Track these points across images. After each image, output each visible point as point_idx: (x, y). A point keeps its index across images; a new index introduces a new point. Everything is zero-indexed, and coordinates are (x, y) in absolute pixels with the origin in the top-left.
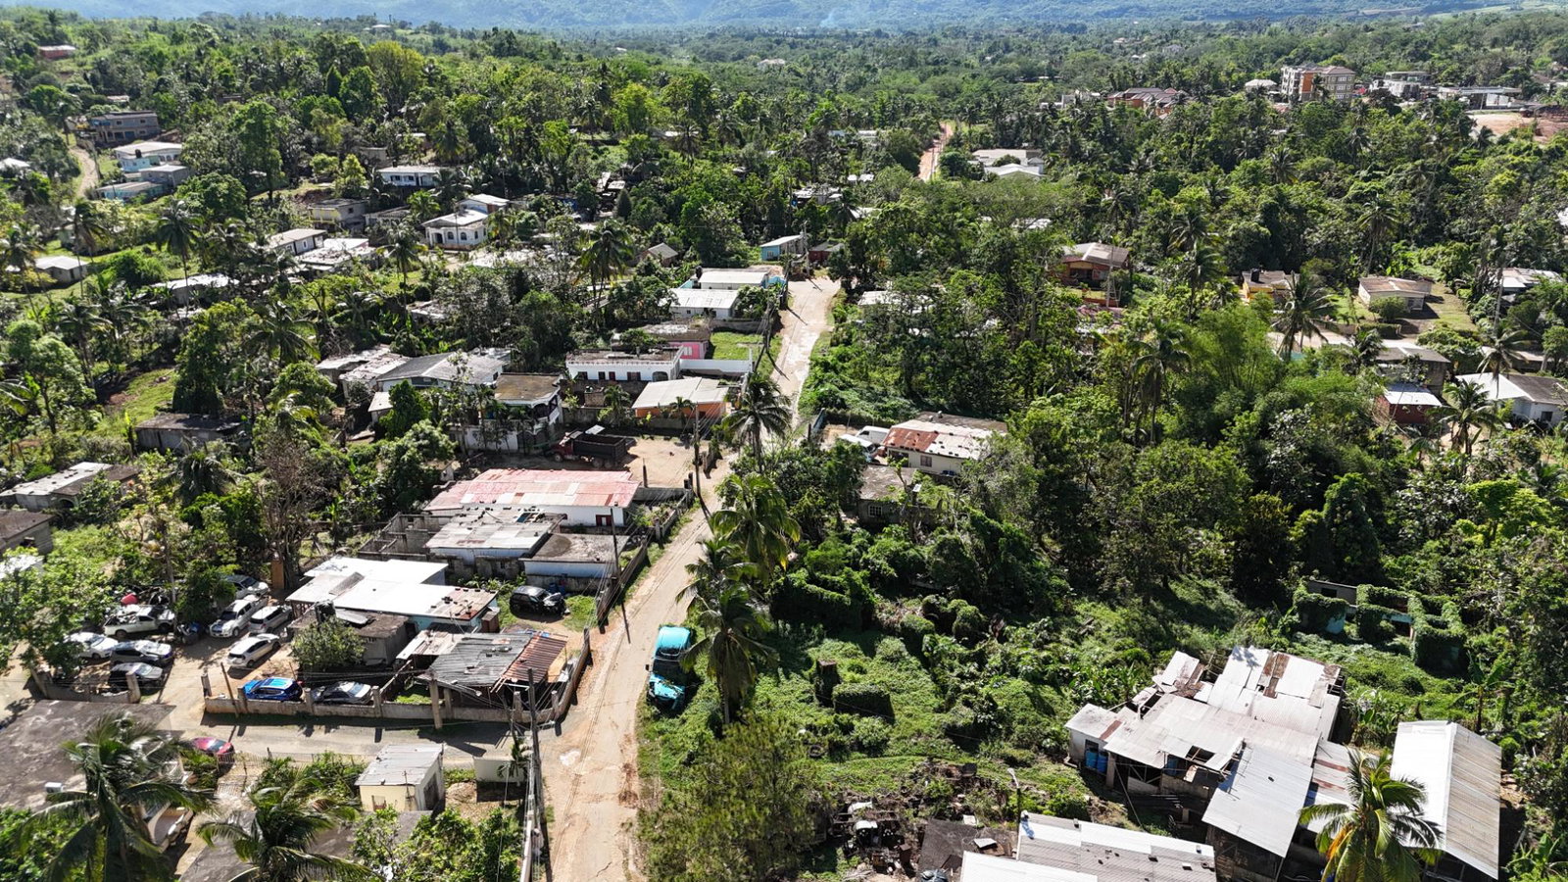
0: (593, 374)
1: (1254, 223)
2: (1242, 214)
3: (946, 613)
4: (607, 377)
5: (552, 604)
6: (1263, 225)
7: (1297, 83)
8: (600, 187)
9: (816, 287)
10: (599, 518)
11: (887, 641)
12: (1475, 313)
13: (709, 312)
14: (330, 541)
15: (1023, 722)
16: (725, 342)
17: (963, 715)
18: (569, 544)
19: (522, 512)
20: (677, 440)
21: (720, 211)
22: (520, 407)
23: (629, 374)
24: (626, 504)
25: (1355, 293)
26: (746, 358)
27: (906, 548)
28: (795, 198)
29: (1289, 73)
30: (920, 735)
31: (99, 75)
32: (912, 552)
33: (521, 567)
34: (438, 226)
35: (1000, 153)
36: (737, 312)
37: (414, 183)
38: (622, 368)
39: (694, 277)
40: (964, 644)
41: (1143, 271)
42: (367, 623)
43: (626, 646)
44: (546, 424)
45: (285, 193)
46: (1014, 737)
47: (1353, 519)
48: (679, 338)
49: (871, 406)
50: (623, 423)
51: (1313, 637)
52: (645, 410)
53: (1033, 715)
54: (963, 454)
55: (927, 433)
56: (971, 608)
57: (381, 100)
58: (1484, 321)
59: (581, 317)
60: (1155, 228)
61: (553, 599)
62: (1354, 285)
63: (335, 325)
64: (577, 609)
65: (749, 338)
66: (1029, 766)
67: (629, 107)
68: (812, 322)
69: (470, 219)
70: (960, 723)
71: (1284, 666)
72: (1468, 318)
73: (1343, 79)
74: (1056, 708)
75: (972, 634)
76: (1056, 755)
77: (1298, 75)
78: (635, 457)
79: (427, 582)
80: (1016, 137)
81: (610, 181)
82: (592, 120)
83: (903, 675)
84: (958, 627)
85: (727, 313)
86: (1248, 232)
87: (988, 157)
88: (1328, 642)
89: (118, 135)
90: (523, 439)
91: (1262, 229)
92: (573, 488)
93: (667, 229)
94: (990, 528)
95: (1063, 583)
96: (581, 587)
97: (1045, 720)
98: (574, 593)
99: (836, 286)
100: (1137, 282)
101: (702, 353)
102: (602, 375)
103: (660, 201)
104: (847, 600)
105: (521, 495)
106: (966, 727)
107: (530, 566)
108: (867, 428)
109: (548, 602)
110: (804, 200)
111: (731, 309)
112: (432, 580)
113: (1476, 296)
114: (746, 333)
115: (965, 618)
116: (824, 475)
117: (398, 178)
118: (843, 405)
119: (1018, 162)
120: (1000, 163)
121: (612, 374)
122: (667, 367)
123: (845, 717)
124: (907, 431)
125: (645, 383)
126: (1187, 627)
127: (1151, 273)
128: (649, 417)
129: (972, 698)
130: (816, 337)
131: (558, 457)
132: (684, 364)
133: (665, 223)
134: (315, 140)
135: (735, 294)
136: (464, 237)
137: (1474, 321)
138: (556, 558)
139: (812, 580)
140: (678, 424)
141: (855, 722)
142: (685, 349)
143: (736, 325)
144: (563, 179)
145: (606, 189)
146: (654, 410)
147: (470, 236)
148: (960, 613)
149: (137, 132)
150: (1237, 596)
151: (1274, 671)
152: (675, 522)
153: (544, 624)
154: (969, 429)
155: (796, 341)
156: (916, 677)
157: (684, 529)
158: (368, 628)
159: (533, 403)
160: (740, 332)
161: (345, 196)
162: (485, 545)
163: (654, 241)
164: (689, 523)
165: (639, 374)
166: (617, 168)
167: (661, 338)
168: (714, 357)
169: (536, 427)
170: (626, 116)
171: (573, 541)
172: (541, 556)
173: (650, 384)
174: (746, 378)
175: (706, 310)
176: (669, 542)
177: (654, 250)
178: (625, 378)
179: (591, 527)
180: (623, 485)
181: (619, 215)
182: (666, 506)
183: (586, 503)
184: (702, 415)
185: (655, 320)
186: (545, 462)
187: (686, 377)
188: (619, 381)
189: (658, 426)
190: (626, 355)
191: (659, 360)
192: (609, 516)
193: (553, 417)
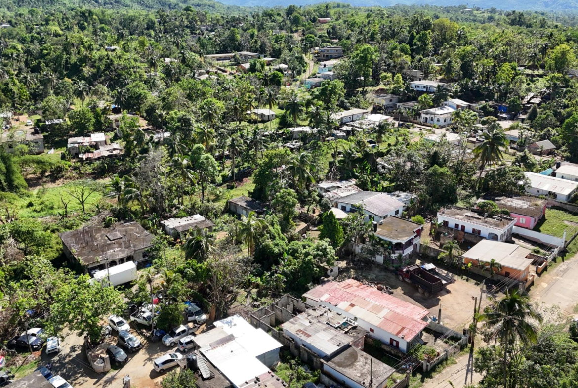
0: (452, 224)
4: (460, 228)
8: (525, 101)
10: (392, 340)
13: (553, 195)
14: (255, 296)
16: (555, 217)
18: (356, 360)
19: (345, 320)
20: (483, 286)
22: (386, 241)
23: (474, 230)
24: (409, 339)
26: (561, 236)
31: (332, 31)
33: (322, 365)
34: (427, 113)
36: (572, 198)
37: (425, 90)
38: (470, 226)
39: (555, 167)
42: (208, 379)
44: (400, 255)
45: (370, 89)
48: (519, 211)
50: (452, 265)
52: (469, 260)
57: (430, 47)
59: (470, 181)
63: (338, 164)
67: (556, 57)
69: (443, 112)
78: (448, 292)
79: (260, 358)
81: (533, 97)
82: (534, 63)
85: (565, 198)
89: (327, 56)
90: (387, 259)
92: (385, 313)
93: (554, 132)
101: (532, 225)
102: (457, 226)
103: (557, 114)
105: (352, 305)
107: (325, 367)
111: (569, 195)
114: (574, 214)
117: (419, 87)
121: (463, 227)
122: (499, 232)
125: (482, 238)
128: (471, 265)
132: (515, 230)
133: (554, 127)
134: (392, 64)
135: (575, 186)
136: (438, 120)
138: (341, 369)
142: (523, 220)
143: (568, 207)
144: (506, 94)
145: (528, 102)
146: (475, 263)
147: (442, 121)
149: (334, 56)
152: (443, 362)
157: (448, 369)
158: (207, 382)
159: (394, 241)
160: (570, 212)
161: (392, 93)
162: (309, 341)
163: (543, 138)
164: (453, 366)
165: (479, 231)
166: (540, 91)
167: (506, 210)
168: (541, 229)
169: (393, 255)
170: (553, 62)
171: (359, 357)
172: (333, 362)
173: (483, 241)
174: (556, 250)
175: (550, 193)
176: (431, 377)
177: (540, 144)
178: (471, 231)
179: (385, 344)
180: (415, 322)
181: (529, 118)
182: (446, 342)
183: (385, 328)
184: (507, 274)
185: (510, 195)
186: (393, 278)
187: (513, 239)
188: (466, 233)
189: (476, 272)
190: (478, 216)
191: (497, 226)
192: (397, 343)
193: (409, 250)
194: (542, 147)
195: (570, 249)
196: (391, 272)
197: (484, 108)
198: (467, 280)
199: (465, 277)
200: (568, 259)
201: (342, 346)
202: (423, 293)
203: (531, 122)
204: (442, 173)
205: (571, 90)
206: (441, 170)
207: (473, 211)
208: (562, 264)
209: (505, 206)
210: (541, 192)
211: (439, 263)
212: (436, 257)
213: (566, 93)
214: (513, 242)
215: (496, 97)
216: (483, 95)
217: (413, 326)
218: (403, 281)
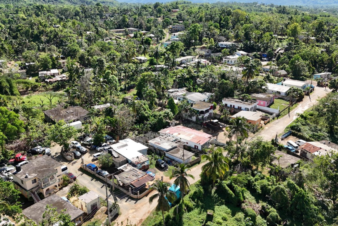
0: (229, 105)
3: (267, 211)
4: (232, 106)
5: (164, 166)
8: (276, 52)
10: (195, 146)
11: (240, 213)
14: (137, 134)
16: (278, 102)
19: (175, 139)
21: (302, 62)
22: (196, 110)
23: (238, 107)
24: (202, 144)
26: (277, 109)
27: (269, 185)
31: (179, 16)
32: (270, 187)
33: (165, 154)
34: (226, 58)
36: (287, 94)
37: (225, 47)
38: (237, 105)
39: (283, 81)
42: (117, 158)
44: (203, 117)
45: (198, 47)
48: (261, 99)
49: (310, 133)
50: (226, 120)
55: (317, 147)
56: (277, 213)
57: (231, 25)
59: (241, 88)
63: (177, 81)
64: (170, 170)
65: (287, 103)
67: (292, 29)
68: (313, 101)
69: (234, 57)
78: (222, 131)
81: (280, 50)
82: (282, 33)
84: (268, 218)
85: (284, 94)
89: (176, 30)
90: (197, 119)
92: (193, 136)
93: (287, 66)
96: (175, 164)
98: (172, 165)
99: (330, 91)
101: (266, 105)
104: (233, 195)
105: (179, 134)
108: (301, 140)
112: (140, 151)
114: (287, 101)
115: (272, 216)
116: (255, 153)
117: (222, 45)
118: (299, 131)
121: (234, 106)
122: (249, 107)
124: (311, 145)
125: (242, 110)
130: (310, 106)
131: (203, 126)
132: (258, 107)
133: (287, 64)
134: (210, 34)
135: (289, 88)
136: (231, 62)
138: (172, 154)
139: (229, 185)
142: (262, 103)
143: (286, 98)
144: (266, 48)
145: (278, 52)
147: (233, 62)
148: (272, 213)
149: (180, 30)
155: (303, 106)
158: (117, 159)
159: (200, 110)
160: (285, 100)
161: (209, 49)
162: (159, 145)
163: (282, 69)
165: (241, 107)
166: (284, 46)
167: (254, 98)
168: (271, 107)
169: (200, 117)
170: (291, 32)
171: (180, 150)
172: (169, 152)
173: (242, 111)
174: (274, 115)
175: (278, 92)
177: (279, 71)
178: (237, 108)
179: (192, 148)
181: (276, 60)
183: (192, 141)
184: (250, 123)
185: (258, 92)
186: (200, 126)
187: (256, 111)
188: (235, 108)
190: (241, 101)
191: (249, 104)
192: (197, 147)
193: (207, 115)
194: (280, 73)
195: (281, 114)
196: (199, 124)
197: (255, 55)
200: (280, 118)
201: (173, 146)
202: (212, 132)
203: (277, 62)
204: (226, 83)
205: (298, 46)
206: (225, 81)
207: (239, 99)
208: (276, 120)
209: (255, 97)
210: (274, 92)
211: (220, 120)
212: (220, 118)
213: (296, 47)
215: (262, 50)
216: (255, 49)
217: (204, 140)
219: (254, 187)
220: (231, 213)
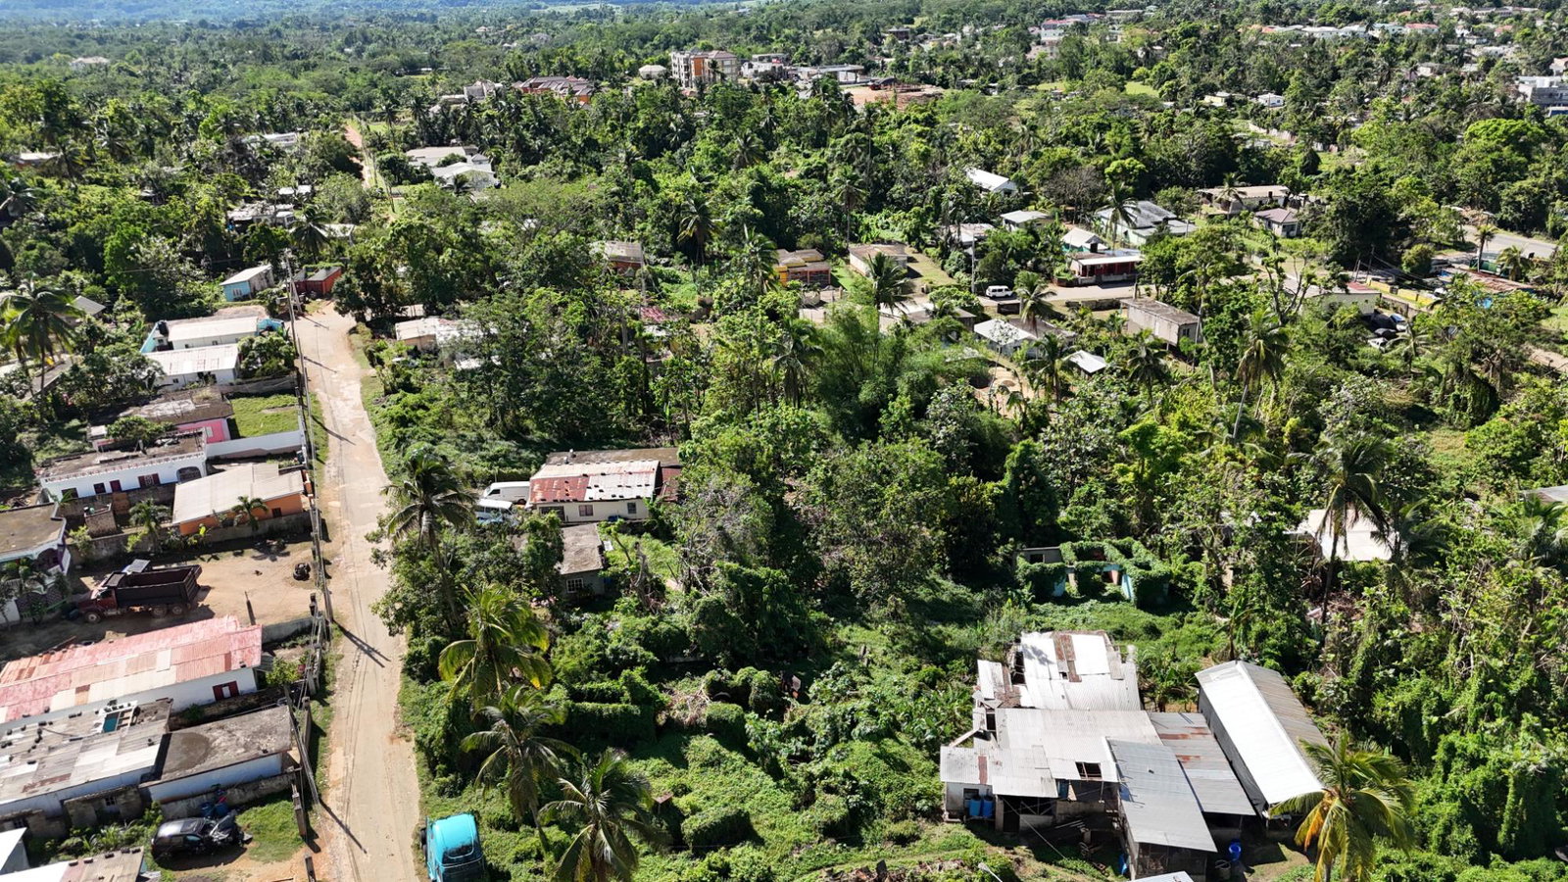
0: (85, 490)
1: (745, 204)
2: (733, 198)
3: (736, 687)
4: (108, 488)
5: (224, 836)
6: (754, 206)
7: (687, 68)
9: (317, 325)
10: (218, 689)
11: (695, 742)
12: (952, 268)
13: (205, 378)
15: (889, 790)
16: (244, 411)
17: (832, 807)
18: (206, 741)
19: (104, 714)
20: (250, 552)
21: (157, 248)
22: (18, 561)
23: (142, 479)
24: (256, 662)
25: (848, 262)
27: (655, 624)
28: (230, 221)
29: (677, 58)
30: (800, 847)
32: (663, 627)
33: (145, 797)
35: (444, 152)
36: (244, 373)
38: (129, 473)
39: (157, 334)
40: (771, 717)
41: (657, 263)
43: (364, 860)
44: (60, 576)
46: (887, 811)
47: (1036, 484)
48: (190, 418)
49: (475, 457)
50: (165, 547)
51: (1049, 606)
52: (194, 524)
53: (895, 778)
54: (628, 494)
55: (573, 478)
56: (763, 674)
58: (959, 274)
59: (15, 412)
60: (659, 219)
61: (222, 829)
62: (844, 253)
64: (259, 830)
65: (273, 400)
66: (918, 838)
68: (341, 368)
70: (837, 816)
71: (1071, 646)
72: (945, 274)
73: (727, 63)
74: (908, 760)
75: (773, 706)
76: (934, 815)
77: (686, 60)
78: (207, 589)
80: (443, 133)
83: (733, 777)
84: (756, 701)
85: (231, 375)
86: (744, 214)
87: (428, 156)
88: (1062, 608)
90: (28, 601)
91: (757, 211)
92: (164, 658)
93: (77, 278)
94: (749, 577)
95: (822, 615)
96: (250, 795)
97: (907, 779)
98: (242, 808)
99: (349, 321)
100: (661, 275)
101: (227, 431)
102: (99, 488)
103: (55, 243)
104: (635, 709)
105: (86, 688)
106: (844, 818)
107: (157, 790)
108: (494, 486)
109: (217, 835)
110: (245, 224)
111: (235, 370)
113: (944, 254)
114: (266, 395)
115: (762, 688)
116: (524, 561)
119: (465, 160)
120: (446, 163)
121: (116, 485)
122: (197, 459)
123: (713, 857)
124: (552, 480)
125: (173, 486)
126: (940, 627)
127: (666, 265)
128: (202, 531)
129: (832, 781)
130: (357, 387)
131: (94, 617)
132: (213, 450)
133: (70, 269)
135: (234, 350)
137: (951, 275)
138: (198, 768)
139: (576, 696)
140: (247, 531)
141: (727, 859)
142: (207, 430)
143: (248, 387)
146: (207, 521)
148: (755, 683)
150: (956, 582)
151: (1065, 653)
152: (324, 664)
153: (222, 868)
154: (613, 465)
155: (334, 394)
156: (747, 775)
157: (340, 670)
159: (34, 552)
160: (257, 395)
162: (76, 780)
164: (343, 661)
165: (156, 476)
167: (165, 424)
168: (241, 433)
171: (207, 735)
172: (171, 771)
173: (180, 489)
174: (303, 453)
175: (200, 374)
176: (331, 693)
179: (209, 705)
180: (239, 636)
182: (293, 646)
183: (195, 676)
184: (277, 513)
185: (142, 401)
187: (217, 467)
188: (128, 491)
189: (218, 539)
190: (125, 454)
191: (180, 452)
192: (233, 686)
195: (316, 444)
196: (55, 621)
198: (216, 558)
199: (205, 557)
200: (327, 458)
201: (158, 741)
202: (171, 613)
203: (9, 272)
205: (46, 191)
208: (326, 468)
209: (151, 419)
210: (181, 380)
212: (123, 552)
214: (222, 471)
217: (241, 642)
218: (103, 618)
219: (616, 659)
220: (670, 766)
